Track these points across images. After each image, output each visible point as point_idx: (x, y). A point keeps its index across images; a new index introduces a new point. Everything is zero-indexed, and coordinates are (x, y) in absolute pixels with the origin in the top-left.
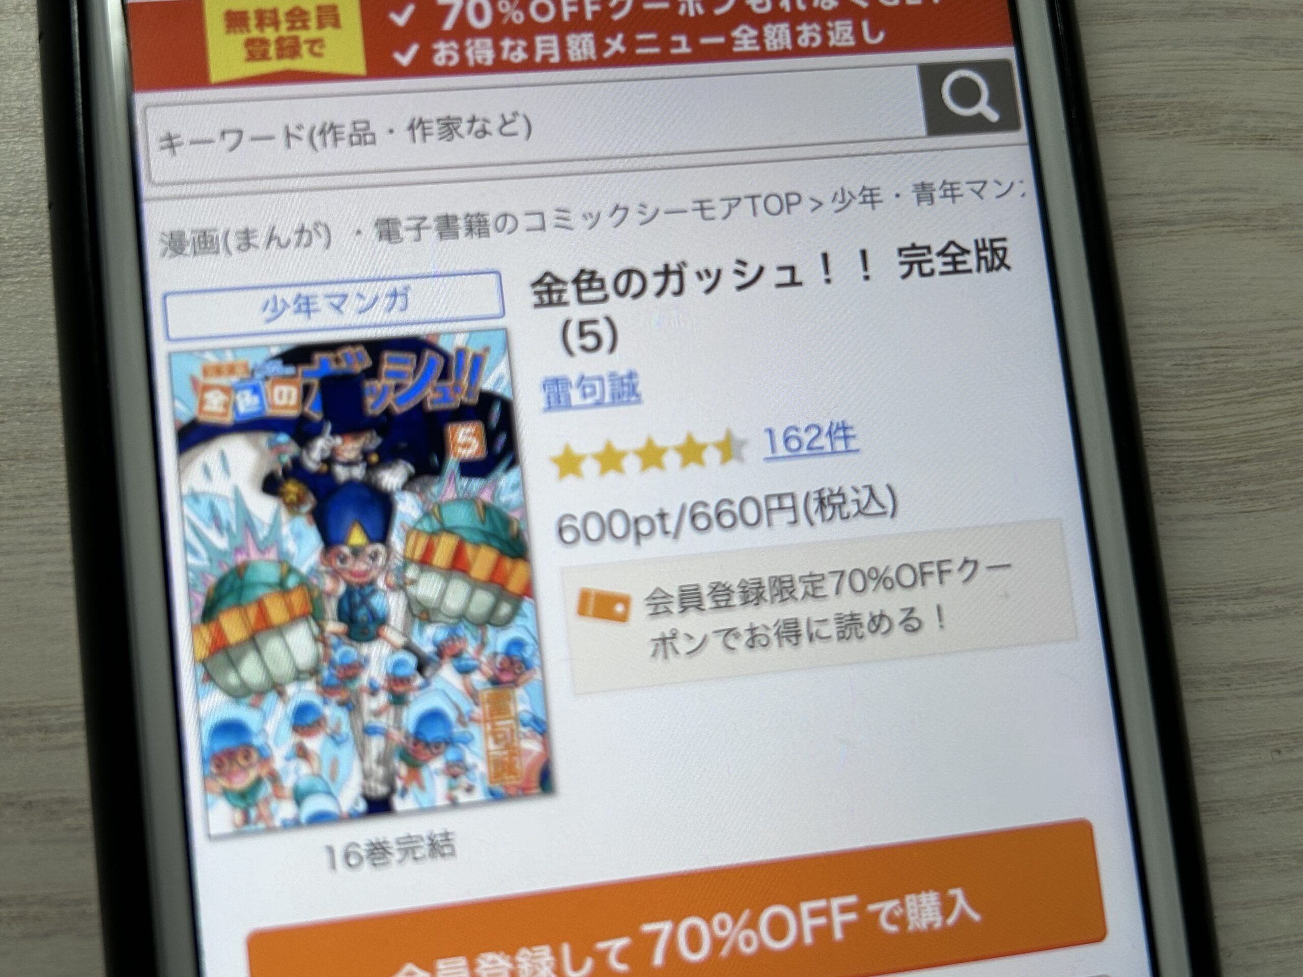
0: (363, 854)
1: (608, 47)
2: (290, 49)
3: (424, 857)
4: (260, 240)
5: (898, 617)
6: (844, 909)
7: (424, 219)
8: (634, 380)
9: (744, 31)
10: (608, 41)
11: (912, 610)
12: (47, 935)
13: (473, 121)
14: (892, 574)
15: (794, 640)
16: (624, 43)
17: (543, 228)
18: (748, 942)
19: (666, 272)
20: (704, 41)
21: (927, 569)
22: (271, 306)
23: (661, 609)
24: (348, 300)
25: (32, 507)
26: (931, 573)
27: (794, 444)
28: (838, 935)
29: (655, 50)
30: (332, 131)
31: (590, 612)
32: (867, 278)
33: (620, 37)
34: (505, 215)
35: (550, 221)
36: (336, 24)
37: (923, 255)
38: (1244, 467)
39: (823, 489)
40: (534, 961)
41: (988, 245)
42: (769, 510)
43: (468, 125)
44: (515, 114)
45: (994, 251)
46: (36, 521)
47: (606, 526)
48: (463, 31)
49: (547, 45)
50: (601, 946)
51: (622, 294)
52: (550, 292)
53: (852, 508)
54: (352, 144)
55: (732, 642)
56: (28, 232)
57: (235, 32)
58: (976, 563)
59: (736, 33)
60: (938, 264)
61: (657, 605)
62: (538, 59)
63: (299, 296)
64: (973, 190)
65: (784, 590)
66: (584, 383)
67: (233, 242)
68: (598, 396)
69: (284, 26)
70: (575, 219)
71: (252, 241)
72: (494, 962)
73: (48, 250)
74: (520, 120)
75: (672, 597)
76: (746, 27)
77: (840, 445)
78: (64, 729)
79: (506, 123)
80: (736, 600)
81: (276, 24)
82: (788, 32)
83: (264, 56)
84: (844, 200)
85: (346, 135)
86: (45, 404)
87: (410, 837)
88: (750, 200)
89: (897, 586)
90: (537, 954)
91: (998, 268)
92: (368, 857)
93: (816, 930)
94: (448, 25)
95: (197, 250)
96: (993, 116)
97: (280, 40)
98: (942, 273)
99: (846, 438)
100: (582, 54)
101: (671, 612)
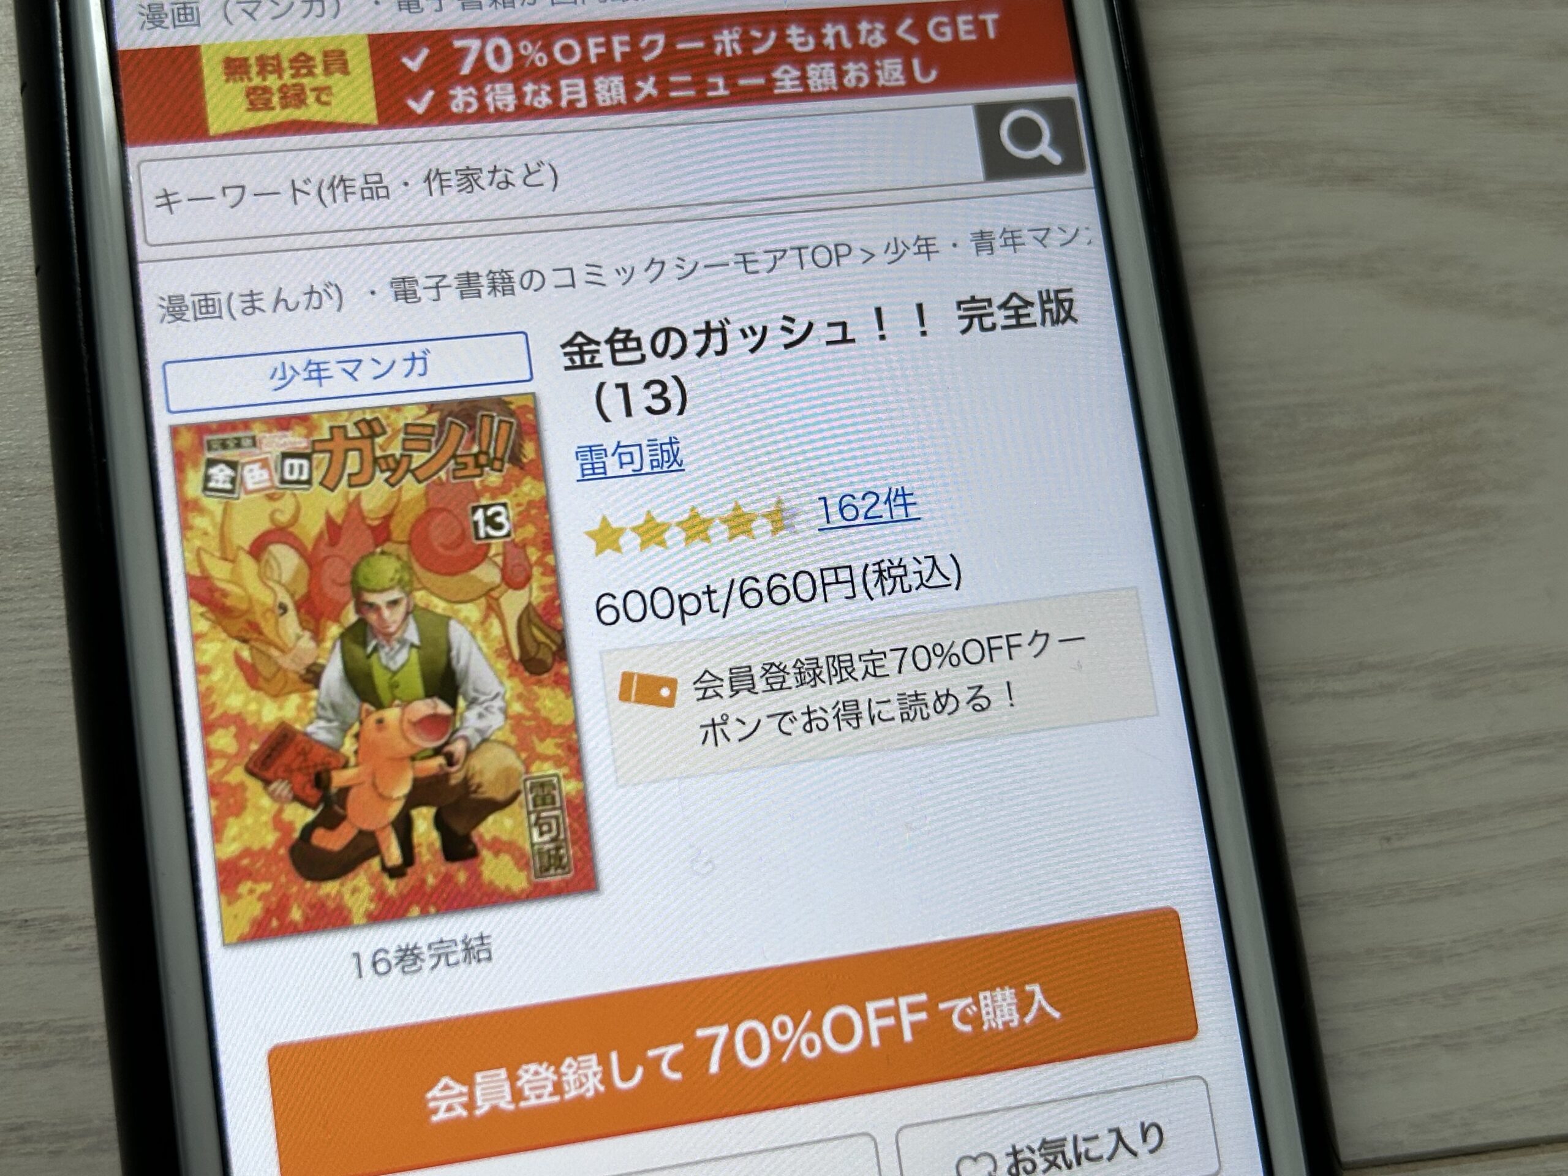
0: (394, 962)
1: (640, 90)
2: (294, 97)
3: (457, 963)
4: (266, 303)
5: (965, 696)
6: (913, 1009)
7: (444, 276)
8: (675, 447)
9: (786, 72)
10: (640, 84)
11: (981, 687)
12: (46, 1065)
13: (495, 171)
14: (958, 650)
15: (854, 723)
16: (656, 85)
17: (573, 285)
18: (811, 1045)
19: (708, 331)
20: (743, 82)
21: (994, 643)
22: (279, 374)
23: (710, 692)
24: (362, 366)
25: (22, 600)
26: (1001, 648)
27: (850, 513)
28: (908, 1036)
29: (691, 93)
30: (341, 188)
31: (633, 698)
32: (924, 333)
33: (652, 79)
34: (532, 271)
35: (580, 276)
36: (345, 70)
37: (984, 308)
38: (1342, 534)
39: (883, 561)
40: (580, 1072)
41: (1052, 296)
42: (824, 585)
43: (491, 175)
44: (540, 164)
45: (1060, 302)
46: (26, 615)
47: (648, 605)
48: (482, 75)
49: (572, 89)
50: (651, 1053)
51: (660, 355)
52: (581, 353)
53: (913, 580)
54: (364, 198)
55: (787, 726)
56: (11, 301)
57: (235, 81)
58: (1047, 635)
59: (777, 74)
60: (1000, 317)
61: (706, 689)
62: (564, 104)
63: (310, 363)
64: (1035, 238)
65: (843, 671)
66: (620, 450)
67: (236, 305)
68: (637, 466)
69: (287, 74)
70: (608, 275)
71: (257, 304)
72: (536, 1073)
73: (37, 321)
74: (546, 168)
75: (722, 680)
76: (787, 67)
77: (899, 513)
78: (62, 839)
79: (530, 173)
80: (791, 681)
81: (279, 71)
82: (833, 73)
83: (267, 106)
84: (897, 250)
85: (357, 189)
86: (34, 487)
87: (442, 942)
88: (797, 251)
89: (964, 663)
90: (583, 1065)
91: (1064, 321)
92: (397, 964)
93: (882, 1031)
94: (466, 70)
95: (199, 316)
96: (1056, 158)
97: (283, 89)
98: (1004, 327)
99: (905, 505)
100: (611, 98)
101: (721, 697)
